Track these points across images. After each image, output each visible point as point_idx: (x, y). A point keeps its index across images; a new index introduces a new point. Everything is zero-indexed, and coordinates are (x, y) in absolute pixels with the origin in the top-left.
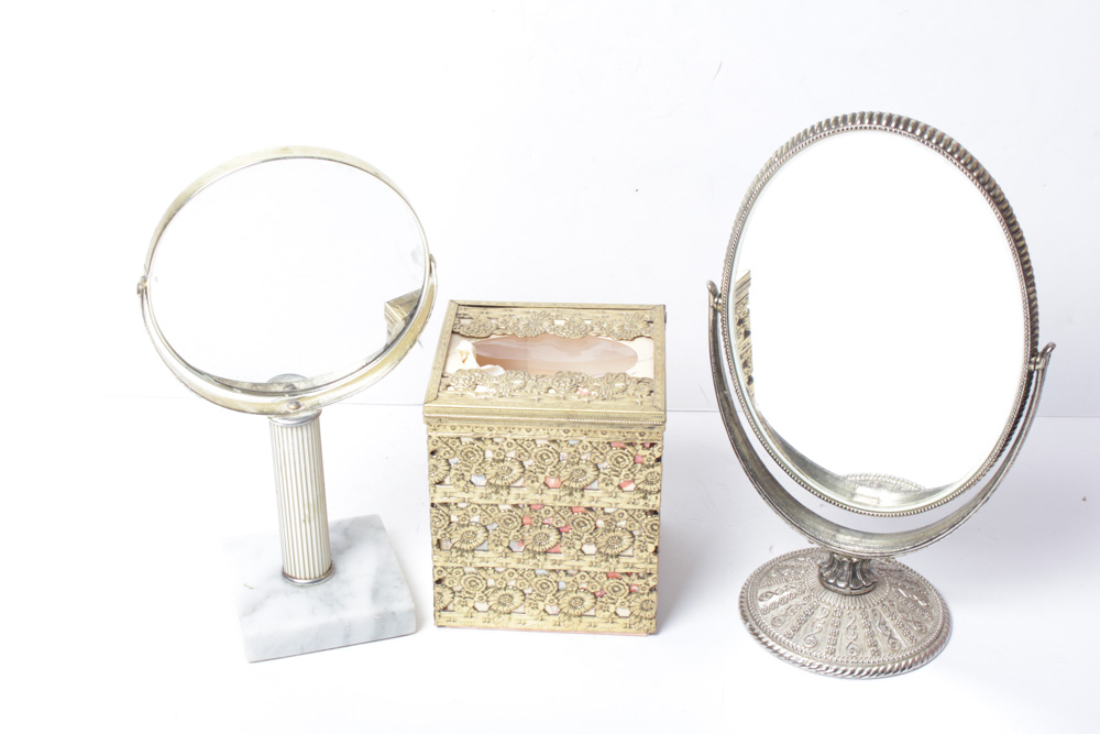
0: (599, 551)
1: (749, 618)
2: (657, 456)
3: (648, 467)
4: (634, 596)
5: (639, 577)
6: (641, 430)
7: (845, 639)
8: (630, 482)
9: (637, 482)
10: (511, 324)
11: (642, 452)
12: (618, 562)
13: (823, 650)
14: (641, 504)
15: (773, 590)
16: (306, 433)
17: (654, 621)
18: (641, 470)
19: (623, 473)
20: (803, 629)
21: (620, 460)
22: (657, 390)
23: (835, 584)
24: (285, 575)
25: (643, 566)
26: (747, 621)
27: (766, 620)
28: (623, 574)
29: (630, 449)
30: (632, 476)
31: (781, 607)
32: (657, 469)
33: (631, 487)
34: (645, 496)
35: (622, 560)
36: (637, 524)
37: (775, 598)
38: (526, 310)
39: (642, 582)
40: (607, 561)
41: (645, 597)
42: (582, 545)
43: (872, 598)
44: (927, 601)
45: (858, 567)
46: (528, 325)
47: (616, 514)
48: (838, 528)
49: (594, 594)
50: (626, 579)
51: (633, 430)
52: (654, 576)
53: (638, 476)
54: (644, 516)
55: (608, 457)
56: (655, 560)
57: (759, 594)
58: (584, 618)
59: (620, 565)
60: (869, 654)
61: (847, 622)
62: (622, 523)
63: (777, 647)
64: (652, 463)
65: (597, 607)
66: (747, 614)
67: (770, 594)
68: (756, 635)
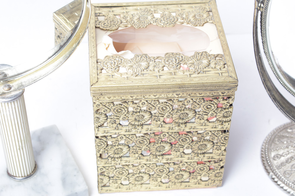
0: (193, 152)
1: (270, 171)
2: (231, 103)
3: (225, 109)
4: (211, 171)
5: (215, 162)
6: (223, 91)
8: (214, 117)
9: (217, 117)
10: (128, 18)
11: (222, 102)
12: (204, 156)
14: (219, 128)
16: (17, 104)
17: (221, 182)
18: (221, 111)
19: (210, 113)
21: (209, 107)
24: (9, 175)
25: (218, 157)
26: (269, 173)
27: (279, 172)
28: (205, 162)
29: (215, 101)
30: (215, 114)
31: (288, 165)
32: (230, 110)
33: (214, 119)
34: (222, 122)
35: (206, 155)
36: (216, 138)
37: (283, 159)
38: (135, 7)
39: (217, 164)
40: (198, 156)
41: (218, 171)
42: (184, 150)
46: (139, 18)
47: (204, 134)
49: (189, 172)
50: (208, 164)
51: (218, 92)
52: (223, 161)
53: (218, 114)
54: (221, 134)
55: (202, 106)
56: (225, 153)
57: (272, 156)
58: (183, 184)
59: (205, 158)
62: (208, 138)
63: (289, 190)
64: (227, 107)
65: (190, 178)
67: (279, 156)
68: (276, 182)
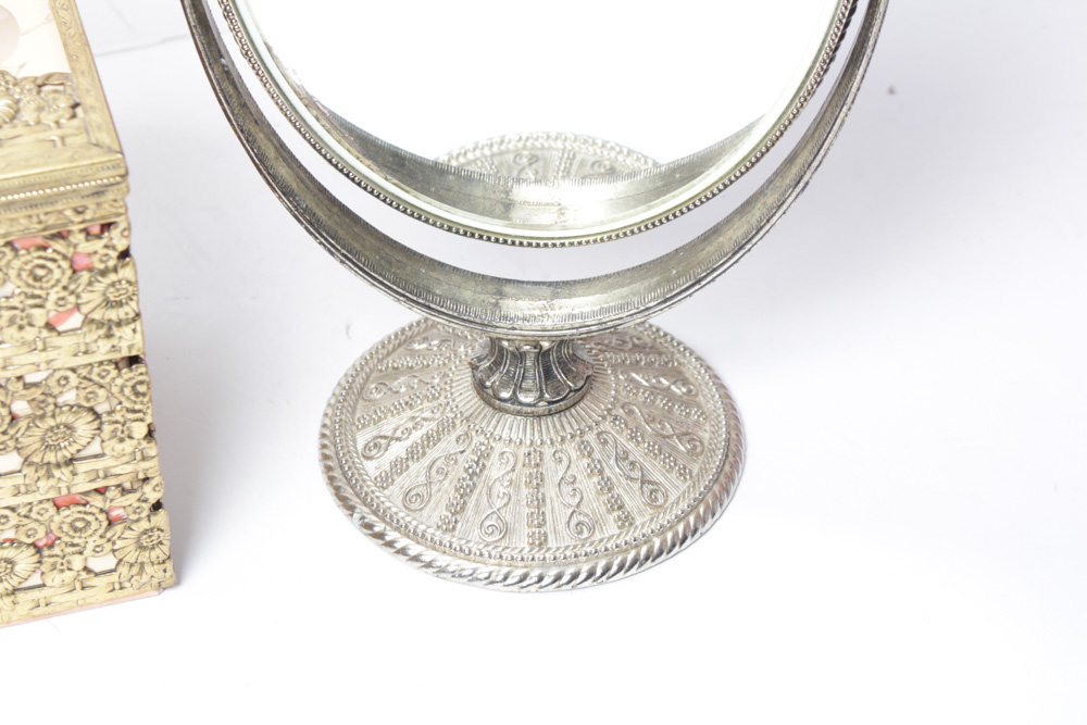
0: (27, 461)
1: (355, 501)
2: (121, 248)
3: (104, 273)
4: (118, 528)
5: (124, 491)
6: (77, 202)
7: (558, 508)
8: (70, 312)
9: (85, 309)
11: (85, 246)
12: (74, 474)
13: (521, 541)
14: (103, 350)
15: (387, 428)
17: (169, 565)
18: (90, 284)
19: (53, 297)
20: (471, 505)
21: (40, 272)
22: (88, 101)
23: (514, 400)
25: (129, 468)
26: (351, 509)
27: (391, 498)
28: (86, 493)
29: (59, 245)
30: (72, 299)
31: (414, 467)
32: (126, 273)
33: (76, 320)
34: (109, 328)
35: (81, 467)
36: (102, 392)
37: (398, 450)
39: (132, 498)
40: (50, 476)
41: (144, 525)
43: (589, 409)
44: (685, 382)
45: (553, 357)
47: (52, 382)
48: (499, 285)
49: (34, 545)
50: (97, 501)
51: (59, 207)
52: (154, 482)
53: (85, 297)
54: (114, 373)
55: (12, 273)
56: (152, 450)
57: (360, 447)
58: (21, 596)
59: (79, 479)
60: (612, 528)
61: (553, 472)
62: (69, 397)
63: (428, 555)
64: (111, 263)
65: (44, 568)
66: (348, 492)
67: (383, 441)
68: (380, 536)
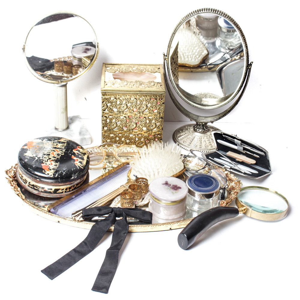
2: (163, 102)
5: (157, 136)
6: (159, 95)
7: (203, 144)
10: (121, 69)
11: (159, 101)
12: (152, 132)
13: (198, 147)
20: (192, 143)
22: (163, 85)
25: (159, 133)
28: (153, 135)
29: (156, 100)
31: (185, 138)
38: (124, 65)
46: (126, 69)
52: (161, 136)
56: (162, 131)
57: (178, 136)
61: (203, 140)
64: (161, 104)
67: (181, 136)
68: (180, 146)
